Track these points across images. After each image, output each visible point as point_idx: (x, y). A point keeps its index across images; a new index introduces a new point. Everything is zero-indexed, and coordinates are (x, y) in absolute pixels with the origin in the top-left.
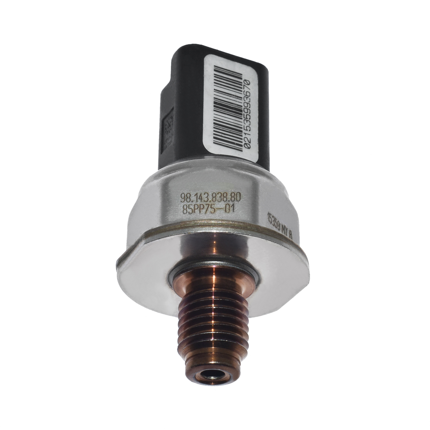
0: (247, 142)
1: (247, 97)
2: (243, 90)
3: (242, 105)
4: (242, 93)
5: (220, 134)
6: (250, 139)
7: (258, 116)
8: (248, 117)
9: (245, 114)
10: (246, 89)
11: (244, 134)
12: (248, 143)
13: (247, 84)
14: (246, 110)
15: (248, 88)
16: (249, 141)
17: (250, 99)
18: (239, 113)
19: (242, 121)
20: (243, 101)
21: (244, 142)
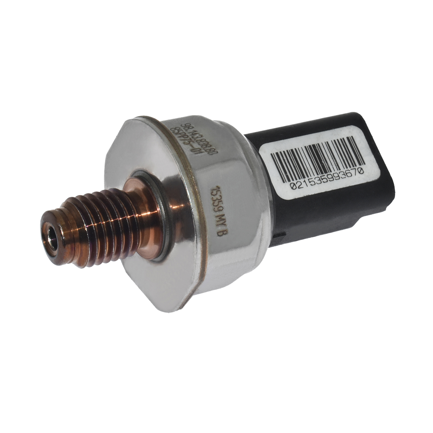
0: (297, 185)
1: (345, 174)
2: (349, 168)
3: (333, 172)
4: (346, 169)
5: (285, 158)
6: (303, 187)
7: (333, 189)
8: (325, 180)
9: (326, 177)
10: (353, 172)
11: (304, 181)
12: (297, 187)
13: (358, 171)
14: (330, 176)
15: (355, 173)
16: (300, 187)
17: (345, 177)
18: (322, 170)
19: (316, 175)
20: (337, 171)
21: (295, 182)
